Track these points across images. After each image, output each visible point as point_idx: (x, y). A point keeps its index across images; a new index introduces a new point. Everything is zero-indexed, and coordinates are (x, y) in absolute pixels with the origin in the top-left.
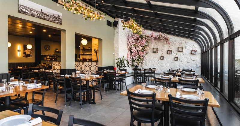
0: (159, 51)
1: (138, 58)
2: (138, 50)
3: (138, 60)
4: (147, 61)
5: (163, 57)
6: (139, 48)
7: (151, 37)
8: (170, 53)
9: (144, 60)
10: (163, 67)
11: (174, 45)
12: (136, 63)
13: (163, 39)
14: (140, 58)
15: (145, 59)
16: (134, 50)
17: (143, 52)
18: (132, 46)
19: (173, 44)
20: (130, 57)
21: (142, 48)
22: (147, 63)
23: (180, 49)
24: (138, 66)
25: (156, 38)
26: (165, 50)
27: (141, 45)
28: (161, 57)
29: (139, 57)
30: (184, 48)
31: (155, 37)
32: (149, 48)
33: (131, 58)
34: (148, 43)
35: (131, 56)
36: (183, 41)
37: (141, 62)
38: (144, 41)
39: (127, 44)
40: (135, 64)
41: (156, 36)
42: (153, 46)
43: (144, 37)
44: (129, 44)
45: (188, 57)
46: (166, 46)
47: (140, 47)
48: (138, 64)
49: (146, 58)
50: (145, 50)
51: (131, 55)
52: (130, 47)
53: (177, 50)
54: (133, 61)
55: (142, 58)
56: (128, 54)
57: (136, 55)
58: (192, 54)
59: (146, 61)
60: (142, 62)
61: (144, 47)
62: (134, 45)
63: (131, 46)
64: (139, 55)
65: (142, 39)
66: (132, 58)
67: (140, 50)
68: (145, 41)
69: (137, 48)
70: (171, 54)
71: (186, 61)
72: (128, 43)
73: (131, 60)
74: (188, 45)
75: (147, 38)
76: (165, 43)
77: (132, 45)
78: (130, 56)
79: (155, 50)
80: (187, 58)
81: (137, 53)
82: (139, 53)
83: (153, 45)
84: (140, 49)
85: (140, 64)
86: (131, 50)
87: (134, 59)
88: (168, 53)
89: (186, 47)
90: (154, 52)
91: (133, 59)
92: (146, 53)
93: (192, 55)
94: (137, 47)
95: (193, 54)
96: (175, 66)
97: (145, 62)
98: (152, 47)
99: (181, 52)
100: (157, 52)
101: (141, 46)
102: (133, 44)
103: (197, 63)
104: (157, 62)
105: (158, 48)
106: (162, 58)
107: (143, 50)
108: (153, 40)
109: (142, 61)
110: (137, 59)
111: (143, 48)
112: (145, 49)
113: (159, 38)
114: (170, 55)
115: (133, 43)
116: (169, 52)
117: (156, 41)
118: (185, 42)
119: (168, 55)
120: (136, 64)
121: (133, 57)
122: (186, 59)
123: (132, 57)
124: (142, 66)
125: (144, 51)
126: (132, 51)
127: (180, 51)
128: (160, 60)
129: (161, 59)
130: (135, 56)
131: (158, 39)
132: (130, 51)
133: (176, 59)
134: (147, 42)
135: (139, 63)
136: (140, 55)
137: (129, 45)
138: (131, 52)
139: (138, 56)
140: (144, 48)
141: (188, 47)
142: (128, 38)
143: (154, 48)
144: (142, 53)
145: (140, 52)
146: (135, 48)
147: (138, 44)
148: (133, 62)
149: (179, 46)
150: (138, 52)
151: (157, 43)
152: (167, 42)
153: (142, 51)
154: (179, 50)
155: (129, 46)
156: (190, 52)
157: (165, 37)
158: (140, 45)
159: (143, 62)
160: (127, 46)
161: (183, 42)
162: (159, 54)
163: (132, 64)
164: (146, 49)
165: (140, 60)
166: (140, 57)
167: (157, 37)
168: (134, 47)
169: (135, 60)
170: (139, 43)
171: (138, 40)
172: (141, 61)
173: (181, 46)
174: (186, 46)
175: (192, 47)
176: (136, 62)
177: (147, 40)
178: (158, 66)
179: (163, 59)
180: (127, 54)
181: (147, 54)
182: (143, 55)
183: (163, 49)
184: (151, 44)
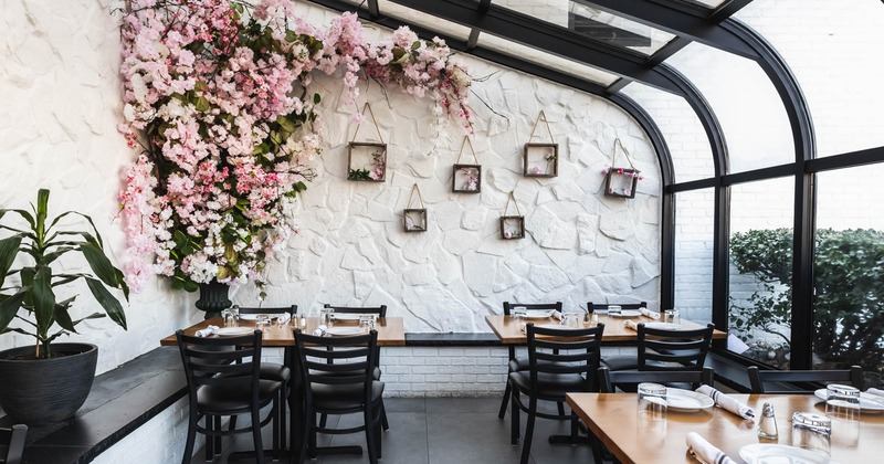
0: (388, 172)
1: (229, 218)
2: (224, 153)
3: (229, 237)
4: (302, 243)
5: (422, 213)
6: (235, 131)
7: (336, 59)
8: (473, 187)
9: (276, 237)
10: (420, 290)
11: (495, 130)
12: (213, 259)
13: (426, 76)
14: (243, 221)
15: (282, 229)
16: (185, 143)
17: (269, 167)
18: (174, 109)
19: (489, 122)
20: (149, 211)
21: (262, 134)
22: (304, 256)
23: (537, 162)
24: (225, 287)
25: (370, 70)
26: (438, 166)
27: (257, 110)
28: (407, 211)
29: (236, 212)
30: (562, 151)
31: (363, 57)
32: (315, 144)
33: (156, 218)
34: (310, 104)
35: (163, 200)
36: (555, 108)
37: (251, 253)
38: (282, 77)
39: (116, 81)
40: (200, 267)
41: (373, 52)
42: (343, 127)
43: (274, 45)
44: (137, 83)
45: (584, 216)
46: (444, 134)
47: (245, 123)
48: (232, 272)
49: (297, 222)
50: (287, 158)
51: (160, 190)
52: (150, 114)
53: (513, 163)
54: (184, 242)
55: (259, 216)
56: (127, 182)
57: (211, 197)
58: (608, 194)
59: (297, 242)
60: (261, 254)
61: (275, 127)
62: (188, 97)
63: (156, 106)
64: (232, 192)
65: (258, 56)
66: (175, 216)
67: (243, 147)
68: (291, 76)
69: (222, 131)
70: (478, 190)
71: (572, 243)
72: (124, 79)
73: (166, 235)
74: (585, 135)
75: (300, 49)
76: (439, 109)
77: (164, 100)
78: (146, 202)
79: (361, 161)
80: (576, 221)
81: (220, 177)
82: (232, 179)
83: (344, 120)
84: (247, 137)
85: (243, 268)
86: (159, 150)
87: (192, 231)
88: (459, 184)
89: (572, 148)
90: (358, 177)
91: (179, 228)
92: (297, 179)
93: (610, 204)
94: (218, 121)
95: (616, 196)
96: (499, 279)
97: (285, 254)
98: (340, 140)
99: (544, 182)
100: (381, 178)
101: (251, 119)
102: (179, 86)
103: (639, 258)
104: (376, 254)
105: (383, 147)
106: (412, 221)
107: (270, 155)
108: (355, 79)
109: (263, 240)
110: (216, 229)
111: (267, 141)
112: (285, 150)
113: (396, 68)
114: (471, 200)
115: (174, 76)
116: (465, 179)
117: (373, 94)
118: (563, 112)
119: (455, 197)
120: (214, 270)
121: (183, 213)
122: (570, 228)
123: (167, 213)
124: (259, 284)
125: (279, 160)
126: (170, 152)
127: (534, 176)
128: (400, 239)
129: (406, 230)
130: (199, 199)
131: (386, 75)
132: (155, 155)
133: (512, 228)
134: (300, 89)
135: (241, 257)
136: (244, 197)
137: (140, 92)
138: (164, 168)
139: (224, 198)
140: (276, 139)
141: (584, 150)
142: (125, 27)
143: (353, 145)
144: (260, 175)
145: (248, 169)
146: (203, 128)
147: (228, 96)
148: (178, 255)
149: (527, 140)
150: (232, 168)
151: (379, 105)
152: (447, 105)
153: (261, 161)
154: (530, 167)
155: (134, 103)
156: (595, 183)
157: (440, 65)
158: (250, 110)
159: (269, 255)
160: (113, 100)
161: (554, 112)
162: (393, 195)
163: (178, 271)
164: (291, 145)
165: (243, 233)
166: (246, 212)
167: (383, 61)
168: (194, 127)
169: (205, 234)
170: (239, 87)
171: (222, 62)
172: (257, 246)
173: (538, 141)
174: (573, 138)
175: (606, 145)
176: (210, 251)
177: (304, 73)
178: (384, 280)
179: (420, 230)
180: (113, 184)
181: (298, 187)
182: (273, 193)
183: (421, 159)
184: (328, 111)
